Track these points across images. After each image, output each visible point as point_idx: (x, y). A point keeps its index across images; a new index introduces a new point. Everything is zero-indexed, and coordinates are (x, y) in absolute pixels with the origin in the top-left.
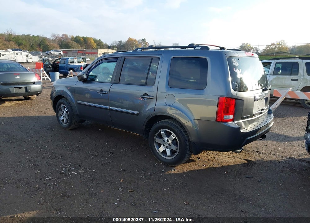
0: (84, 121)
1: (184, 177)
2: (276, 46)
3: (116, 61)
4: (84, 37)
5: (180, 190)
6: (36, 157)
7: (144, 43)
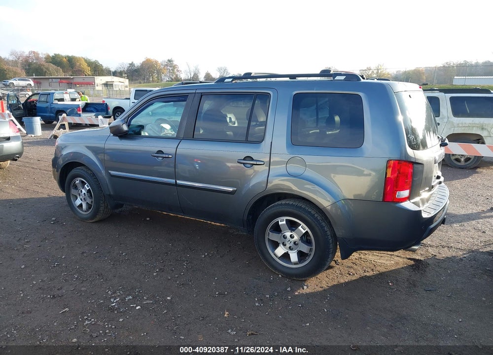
0: (122, 206)
1: (329, 298)
2: (373, 72)
3: (184, 101)
4: (68, 57)
5: (332, 323)
6: (51, 280)
7: (170, 67)
